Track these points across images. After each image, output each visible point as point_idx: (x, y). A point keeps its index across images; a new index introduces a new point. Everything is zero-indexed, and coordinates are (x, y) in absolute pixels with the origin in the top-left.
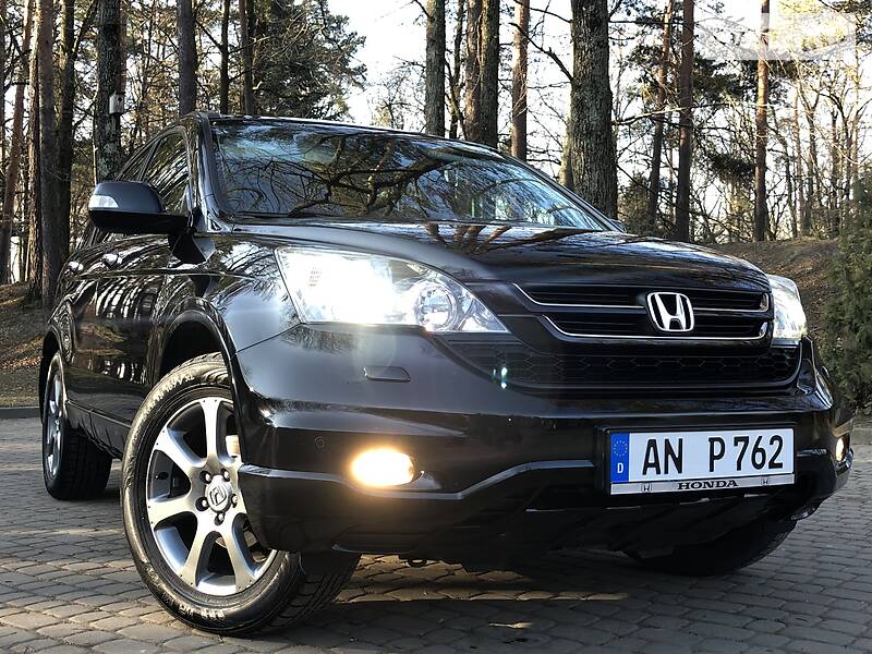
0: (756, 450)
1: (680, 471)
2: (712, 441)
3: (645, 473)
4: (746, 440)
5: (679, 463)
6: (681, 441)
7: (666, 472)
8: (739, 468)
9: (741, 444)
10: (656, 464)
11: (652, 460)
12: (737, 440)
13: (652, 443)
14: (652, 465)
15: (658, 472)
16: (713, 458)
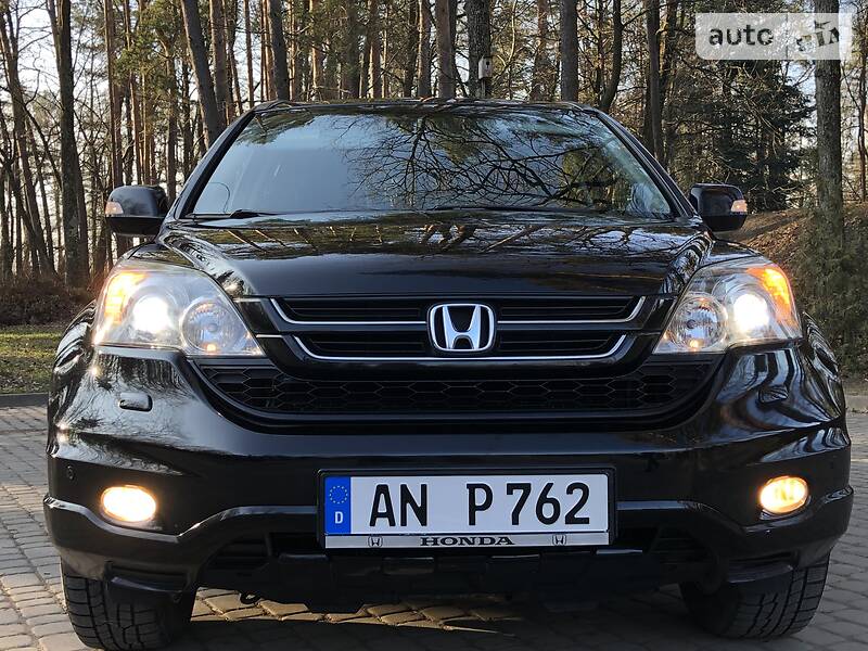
0: (543, 499)
1: (424, 523)
2: (472, 488)
3: (373, 523)
4: (527, 488)
5: (422, 514)
6: (424, 488)
7: (404, 523)
8: (515, 521)
9: (519, 493)
10: (389, 515)
11: (382, 509)
12: (511, 488)
13: (382, 489)
14: (382, 515)
15: (392, 523)
16: (473, 508)
